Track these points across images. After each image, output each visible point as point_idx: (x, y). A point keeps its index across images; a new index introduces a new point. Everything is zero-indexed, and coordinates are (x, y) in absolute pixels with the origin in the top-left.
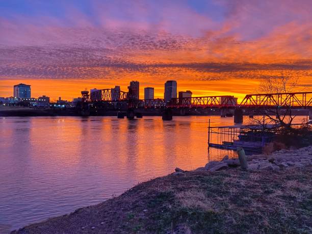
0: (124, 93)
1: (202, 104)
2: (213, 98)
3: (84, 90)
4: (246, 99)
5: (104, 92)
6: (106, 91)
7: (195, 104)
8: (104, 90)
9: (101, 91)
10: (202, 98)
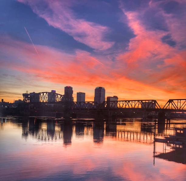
0: (61, 96)
1: (131, 107)
2: (140, 102)
3: (25, 93)
4: (169, 103)
5: (43, 94)
6: (45, 94)
7: (124, 107)
8: (43, 93)
9: (40, 94)
10: (131, 102)
